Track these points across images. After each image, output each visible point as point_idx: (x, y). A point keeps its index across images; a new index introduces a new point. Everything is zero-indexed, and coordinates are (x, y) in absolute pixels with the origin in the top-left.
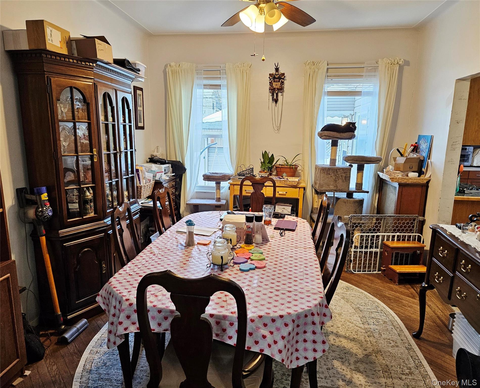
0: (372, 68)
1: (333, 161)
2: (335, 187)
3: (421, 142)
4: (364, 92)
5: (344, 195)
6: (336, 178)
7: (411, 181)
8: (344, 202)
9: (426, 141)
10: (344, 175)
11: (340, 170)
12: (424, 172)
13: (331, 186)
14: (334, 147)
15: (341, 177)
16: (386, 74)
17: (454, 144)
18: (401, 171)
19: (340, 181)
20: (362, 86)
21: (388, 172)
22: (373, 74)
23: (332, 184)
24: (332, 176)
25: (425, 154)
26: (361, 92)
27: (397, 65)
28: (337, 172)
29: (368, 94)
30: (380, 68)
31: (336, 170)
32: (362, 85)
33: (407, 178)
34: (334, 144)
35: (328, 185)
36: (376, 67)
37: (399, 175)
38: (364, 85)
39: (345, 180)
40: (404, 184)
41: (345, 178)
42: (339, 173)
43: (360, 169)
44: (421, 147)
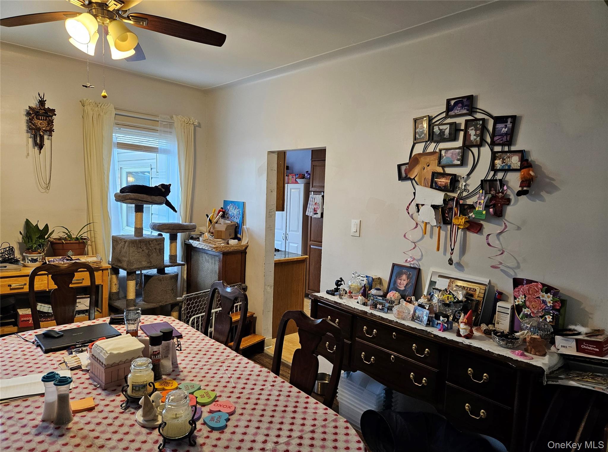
0: (166, 123)
1: (139, 231)
2: (148, 263)
3: (228, 207)
4: (161, 149)
5: (154, 271)
6: (149, 252)
7: (232, 248)
8: (158, 280)
9: (237, 207)
10: (158, 247)
11: (153, 242)
12: (240, 238)
13: (144, 263)
14: (139, 214)
15: (154, 250)
16: (183, 133)
17: (271, 211)
18: (222, 239)
19: (155, 255)
20: (158, 142)
21: (207, 240)
22: (168, 130)
23: (144, 259)
24: (144, 249)
25: (237, 220)
26: (158, 148)
27: (192, 125)
28: (150, 244)
29: (165, 152)
30: (175, 124)
31: (149, 242)
32: (158, 140)
33: (228, 245)
34: (139, 209)
35: (140, 262)
36: (171, 123)
37: (221, 243)
38: (160, 141)
39: (159, 254)
40: (227, 253)
41: (159, 251)
42: (152, 245)
43: (173, 238)
44: (230, 213)
